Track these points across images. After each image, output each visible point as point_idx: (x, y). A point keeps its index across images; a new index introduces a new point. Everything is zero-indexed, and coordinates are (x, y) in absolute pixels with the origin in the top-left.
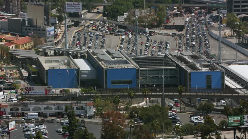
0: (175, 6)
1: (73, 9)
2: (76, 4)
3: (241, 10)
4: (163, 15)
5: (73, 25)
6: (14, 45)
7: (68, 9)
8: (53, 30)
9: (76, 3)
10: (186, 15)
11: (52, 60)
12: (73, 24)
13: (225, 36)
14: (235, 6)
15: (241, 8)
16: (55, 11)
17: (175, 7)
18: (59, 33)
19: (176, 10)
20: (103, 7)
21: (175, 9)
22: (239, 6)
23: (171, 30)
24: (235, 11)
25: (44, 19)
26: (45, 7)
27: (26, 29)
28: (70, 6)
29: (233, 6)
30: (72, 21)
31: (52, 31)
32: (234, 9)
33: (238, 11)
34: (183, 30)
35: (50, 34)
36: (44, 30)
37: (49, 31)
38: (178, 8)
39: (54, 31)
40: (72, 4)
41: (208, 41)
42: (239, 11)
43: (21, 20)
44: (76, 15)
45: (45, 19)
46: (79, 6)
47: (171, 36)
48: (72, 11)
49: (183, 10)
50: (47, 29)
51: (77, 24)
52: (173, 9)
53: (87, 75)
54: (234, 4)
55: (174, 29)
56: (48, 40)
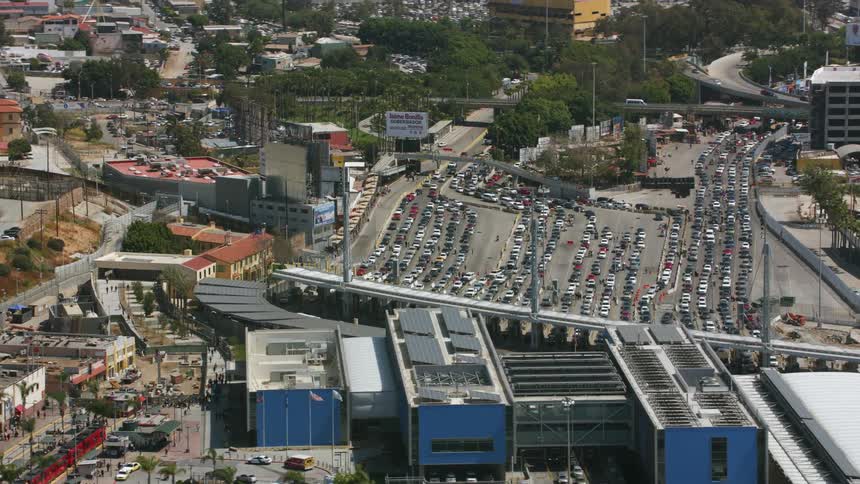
0: (676, 112)
1: (404, 128)
2: (412, 117)
3: (847, 122)
4: (636, 151)
5: (402, 173)
6: (215, 264)
7: (391, 128)
8: (329, 210)
9: (414, 114)
10: (704, 135)
11: (284, 344)
12: (404, 169)
13: (799, 219)
14: (832, 123)
15: (847, 128)
16: (369, 123)
17: (676, 115)
18: (354, 210)
19: (680, 124)
20: (492, 110)
21: (676, 120)
22: (841, 123)
23: (658, 192)
24: (832, 134)
25: (304, 181)
26: (310, 150)
27: (261, 206)
28: (398, 122)
29: (826, 133)
30: (400, 163)
31: (326, 211)
32: (828, 128)
33: (841, 134)
34: (689, 194)
35: (321, 221)
36: (305, 211)
37: (320, 213)
38: (685, 117)
39: (333, 212)
40: (402, 117)
41: (749, 241)
42: (843, 136)
43: (249, 180)
44: (411, 145)
45: (307, 182)
46: (420, 122)
47: (654, 216)
48: (403, 135)
49: (698, 123)
50: (313, 206)
51: (413, 169)
52: (670, 122)
53: (370, 406)
54: (828, 117)
55: (666, 187)
56: (315, 237)
